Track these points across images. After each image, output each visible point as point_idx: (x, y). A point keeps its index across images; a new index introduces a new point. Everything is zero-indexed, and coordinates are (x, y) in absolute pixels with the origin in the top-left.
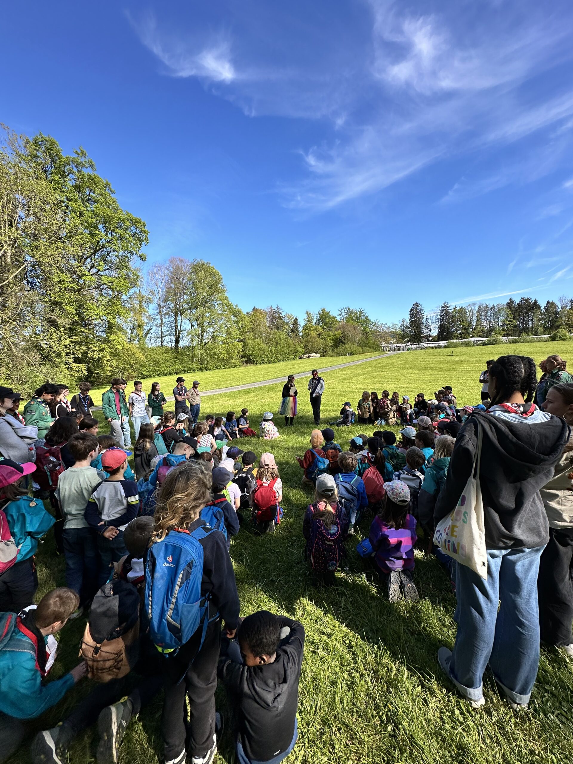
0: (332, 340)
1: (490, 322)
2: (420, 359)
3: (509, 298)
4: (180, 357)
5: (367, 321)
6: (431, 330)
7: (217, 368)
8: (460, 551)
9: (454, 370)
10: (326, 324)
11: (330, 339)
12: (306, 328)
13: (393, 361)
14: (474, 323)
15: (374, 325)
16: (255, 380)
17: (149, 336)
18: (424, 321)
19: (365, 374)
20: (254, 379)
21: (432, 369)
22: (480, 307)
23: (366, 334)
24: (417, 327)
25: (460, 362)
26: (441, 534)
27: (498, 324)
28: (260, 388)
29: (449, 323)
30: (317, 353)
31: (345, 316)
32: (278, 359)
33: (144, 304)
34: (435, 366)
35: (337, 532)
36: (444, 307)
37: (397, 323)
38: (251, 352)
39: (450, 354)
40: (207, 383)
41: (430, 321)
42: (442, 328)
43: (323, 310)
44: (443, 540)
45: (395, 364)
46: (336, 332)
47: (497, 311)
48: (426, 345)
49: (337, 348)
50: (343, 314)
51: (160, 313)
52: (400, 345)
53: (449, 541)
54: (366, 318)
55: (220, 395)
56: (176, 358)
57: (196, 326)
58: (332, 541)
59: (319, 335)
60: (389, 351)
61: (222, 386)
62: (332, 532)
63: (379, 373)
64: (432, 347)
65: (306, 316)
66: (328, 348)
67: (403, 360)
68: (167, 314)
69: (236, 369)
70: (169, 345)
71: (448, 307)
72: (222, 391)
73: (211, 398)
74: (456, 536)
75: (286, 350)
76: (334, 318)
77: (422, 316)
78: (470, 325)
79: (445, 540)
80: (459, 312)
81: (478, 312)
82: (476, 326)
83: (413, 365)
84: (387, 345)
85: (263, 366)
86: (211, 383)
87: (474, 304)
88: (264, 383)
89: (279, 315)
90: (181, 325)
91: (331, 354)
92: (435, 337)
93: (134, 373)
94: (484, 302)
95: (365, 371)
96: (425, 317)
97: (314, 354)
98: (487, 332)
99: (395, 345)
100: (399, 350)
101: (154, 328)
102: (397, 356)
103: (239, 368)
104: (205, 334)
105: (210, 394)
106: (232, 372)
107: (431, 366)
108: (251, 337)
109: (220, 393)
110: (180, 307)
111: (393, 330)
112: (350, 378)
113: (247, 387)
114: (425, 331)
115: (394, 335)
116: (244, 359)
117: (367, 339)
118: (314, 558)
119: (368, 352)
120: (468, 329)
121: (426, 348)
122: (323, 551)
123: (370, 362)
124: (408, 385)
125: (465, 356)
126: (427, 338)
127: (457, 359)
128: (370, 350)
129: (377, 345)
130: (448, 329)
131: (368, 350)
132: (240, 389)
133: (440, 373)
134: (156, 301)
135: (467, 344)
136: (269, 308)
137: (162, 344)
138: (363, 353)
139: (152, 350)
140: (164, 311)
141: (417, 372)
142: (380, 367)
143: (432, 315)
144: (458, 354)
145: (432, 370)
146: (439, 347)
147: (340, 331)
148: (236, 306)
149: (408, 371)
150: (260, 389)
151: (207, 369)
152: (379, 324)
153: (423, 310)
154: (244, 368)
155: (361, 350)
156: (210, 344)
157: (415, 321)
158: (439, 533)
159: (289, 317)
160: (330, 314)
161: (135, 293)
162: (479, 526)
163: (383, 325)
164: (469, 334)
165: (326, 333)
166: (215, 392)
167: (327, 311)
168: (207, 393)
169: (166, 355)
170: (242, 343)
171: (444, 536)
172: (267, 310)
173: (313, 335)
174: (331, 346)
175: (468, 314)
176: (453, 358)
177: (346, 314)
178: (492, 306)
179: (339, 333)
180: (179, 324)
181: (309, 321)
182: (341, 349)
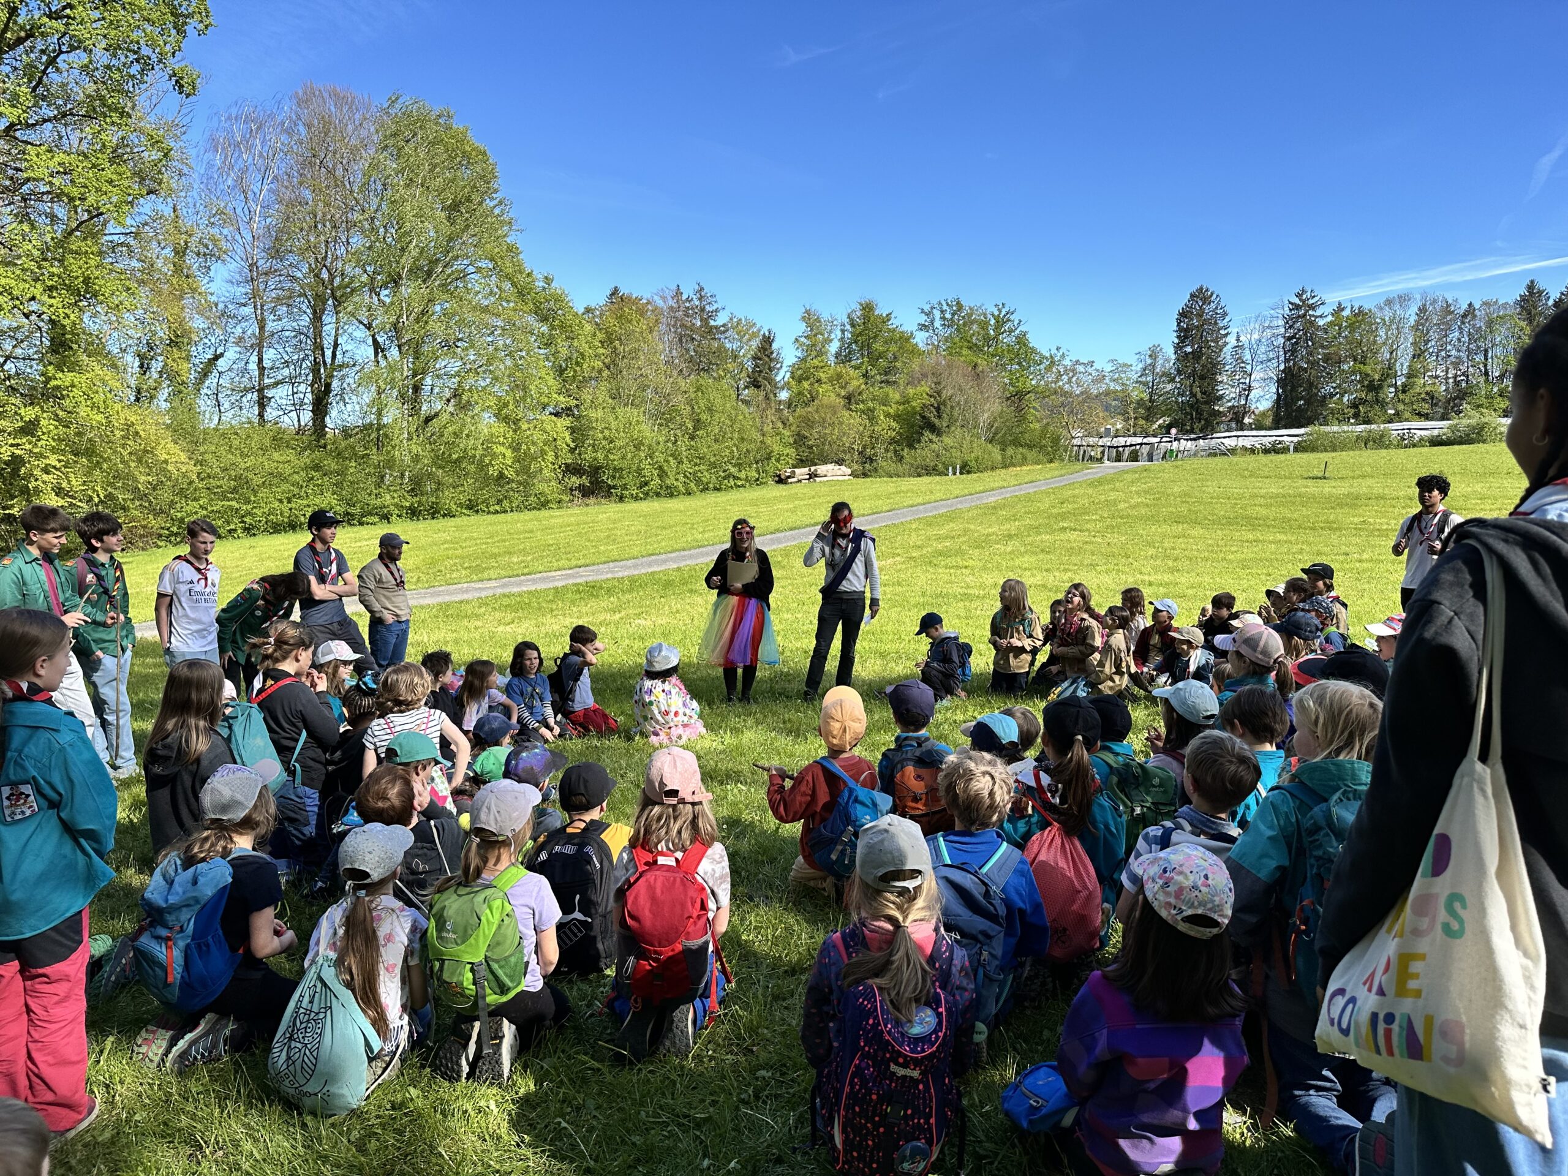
0: (896, 417)
1: (1456, 365)
2: (1211, 488)
3: (1527, 282)
4: (331, 464)
5: (1022, 352)
6: (1249, 389)
7: (472, 507)
8: (1438, 1047)
9: (1332, 527)
10: (874, 359)
11: (888, 415)
12: (801, 375)
13: (1113, 496)
14: (1402, 367)
15: (1048, 369)
16: (615, 554)
17: (212, 380)
18: (1227, 353)
19: (1010, 537)
20: (614, 551)
21: (1253, 523)
22: (1422, 310)
23: (1017, 398)
24: (1202, 378)
25: (1353, 501)
26: (1353, 1000)
27: (1486, 373)
28: (633, 580)
29: (1313, 364)
30: (840, 462)
31: (941, 331)
32: (698, 482)
33: (190, 259)
34: (1264, 512)
35: (935, 1031)
36: (1297, 307)
37: (1132, 360)
38: (600, 456)
39: (1316, 473)
40: (433, 562)
41: (1247, 357)
42: (1289, 381)
43: (868, 308)
44: (1364, 1017)
45: (1122, 506)
46: (911, 391)
47: (1479, 324)
48: (1230, 443)
49: (911, 446)
50: (938, 323)
51: (255, 295)
52: (1139, 440)
53: (1390, 1018)
54: (1022, 340)
55: (483, 603)
56: (317, 467)
57: (394, 352)
58: (917, 1063)
59: (849, 398)
60: (1100, 460)
61: (492, 574)
62: (916, 1030)
63: (1063, 536)
64: (1252, 451)
65: (801, 328)
66: (880, 449)
67: (1146, 492)
68: (286, 301)
69: (544, 513)
70: (289, 422)
71: (1312, 307)
72: (492, 588)
73: (447, 612)
74: (1418, 994)
75: (728, 449)
76: (907, 340)
77: (1219, 337)
78: (1389, 372)
79: (1374, 1016)
80: (1352, 327)
81: (1416, 328)
82: (1409, 376)
83: (1184, 509)
84: (1091, 441)
85: (645, 506)
86: (449, 563)
87: (1404, 299)
88: (650, 565)
89: (705, 322)
90: (336, 345)
91: (892, 467)
92: (1264, 414)
93: (154, 523)
94: (1439, 294)
95: (1012, 527)
96: (1231, 340)
97: (830, 467)
98: (1448, 401)
99: (1121, 441)
100: (1134, 457)
101: (231, 353)
102: (1129, 477)
103: (557, 513)
104: (428, 381)
105: (447, 599)
106: (530, 526)
107: (1249, 512)
108: (602, 396)
109: (483, 594)
110: (332, 277)
111: (1112, 386)
112: (959, 552)
113: (586, 576)
114: (1228, 391)
115: (1116, 403)
116: (575, 481)
117: (1021, 416)
118: (844, 1131)
119: (1024, 461)
120: (1380, 387)
121: (1232, 451)
122: (881, 1100)
123: (1029, 498)
124: (1167, 578)
125: (1370, 482)
126: (1237, 418)
127: (1342, 489)
128: (1032, 455)
129: (1056, 441)
130: (1311, 385)
131: (1024, 458)
132: (560, 584)
133: (1283, 537)
134: (240, 251)
135: (1379, 442)
136: (669, 294)
137: (261, 415)
138: (1005, 467)
139: (223, 435)
140: (272, 289)
141: (1198, 531)
142: (1064, 516)
143: (1256, 336)
144: (1344, 473)
145: (1254, 528)
146: (1274, 449)
147: (925, 388)
148: (548, 280)
149: (1165, 528)
150: (634, 584)
151: (434, 512)
152: (1067, 362)
153: (1225, 314)
154: (576, 511)
155: (997, 456)
156: (444, 417)
157: (1197, 355)
158: (1340, 1001)
159: (738, 327)
160: (894, 323)
161: (158, 217)
162: (1518, 942)
163: (1081, 368)
164: (1383, 405)
165: (876, 391)
166: (467, 591)
167: (881, 310)
168: (433, 595)
169: (276, 456)
170: (567, 422)
171: (1368, 1002)
172: (660, 303)
173: (825, 401)
174: (893, 441)
175: (1382, 333)
176: (1327, 487)
177: (948, 324)
178: (1465, 306)
179: (920, 394)
180: (328, 342)
181: (813, 346)
182: (926, 451)
